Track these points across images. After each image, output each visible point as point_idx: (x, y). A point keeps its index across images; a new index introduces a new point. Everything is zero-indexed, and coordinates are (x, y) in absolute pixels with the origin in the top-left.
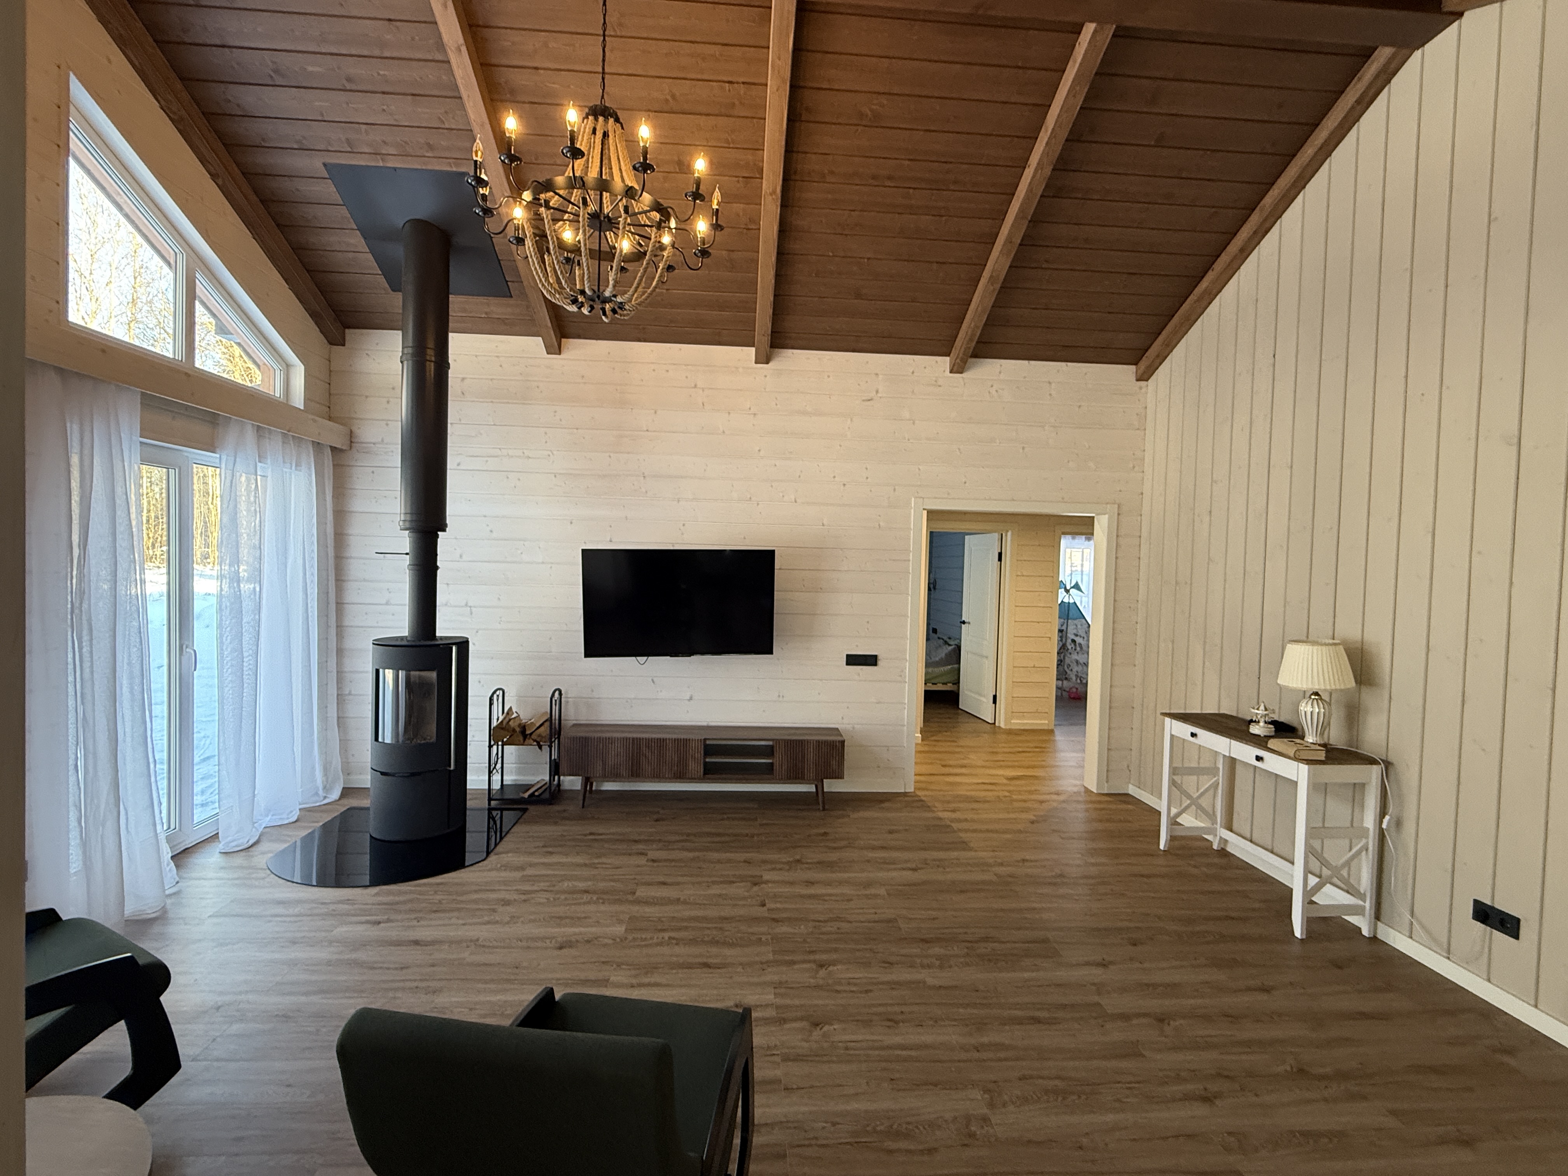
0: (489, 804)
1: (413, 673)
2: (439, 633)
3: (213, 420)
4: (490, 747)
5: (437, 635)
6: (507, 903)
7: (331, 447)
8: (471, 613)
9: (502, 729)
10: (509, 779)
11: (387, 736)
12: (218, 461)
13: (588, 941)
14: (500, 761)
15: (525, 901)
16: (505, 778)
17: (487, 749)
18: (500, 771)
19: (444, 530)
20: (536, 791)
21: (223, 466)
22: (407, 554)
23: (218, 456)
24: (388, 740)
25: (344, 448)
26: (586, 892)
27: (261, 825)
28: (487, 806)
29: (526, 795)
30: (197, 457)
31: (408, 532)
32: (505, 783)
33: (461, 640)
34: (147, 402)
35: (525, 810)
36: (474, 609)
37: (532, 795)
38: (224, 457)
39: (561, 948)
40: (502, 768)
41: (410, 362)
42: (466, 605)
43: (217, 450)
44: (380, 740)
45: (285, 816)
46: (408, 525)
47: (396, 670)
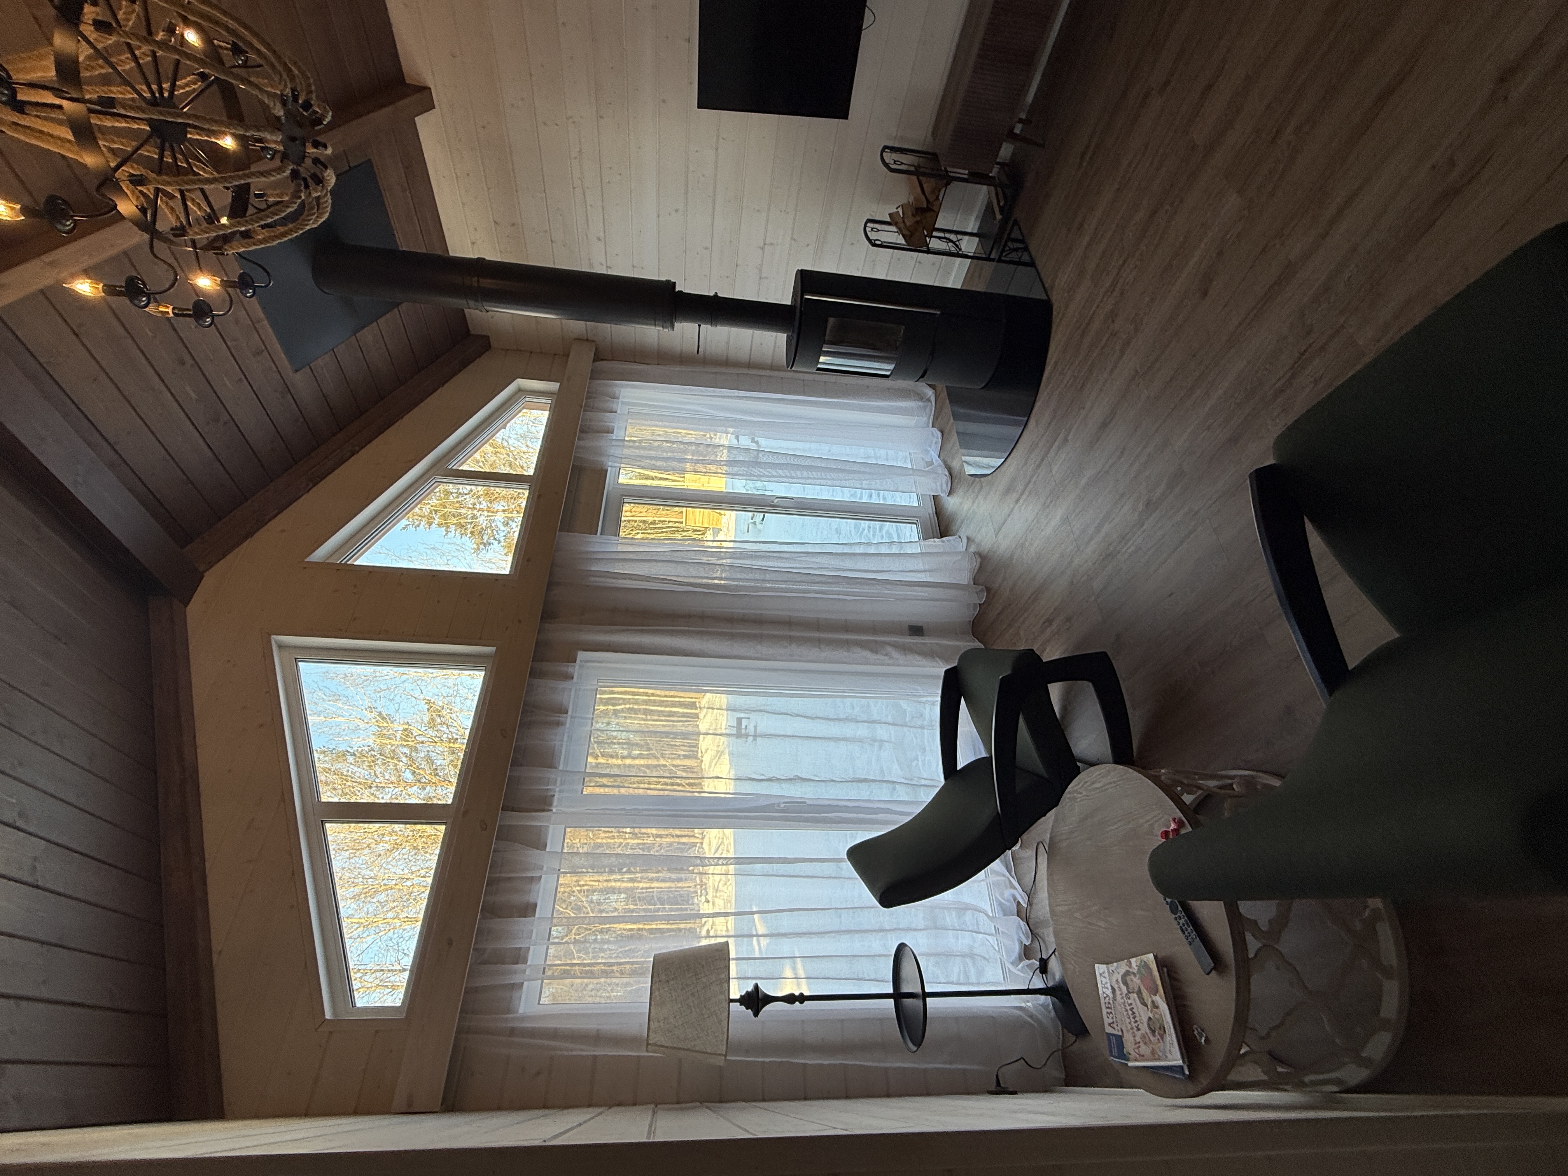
0: (993, 260)
1: (827, 338)
2: (788, 301)
3: (579, 470)
4: (929, 252)
5: (789, 303)
6: (1113, 315)
7: (594, 361)
8: (772, 244)
9: (911, 236)
10: (972, 225)
11: (886, 368)
12: (614, 469)
13: (1220, 254)
14: (947, 235)
15: (1122, 294)
16: (969, 230)
17: (930, 256)
18: (960, 237)
19: (674, 283)
20: (998, 203)
21: (618, 465)
22: (699, 326)
23: (609, 469)
24: (891, 367)
25: (594, 350)
26: (1154, 213)
27: (936, 460)
28: (995, 263)
29: (999, 217)
30: (612, 482)
31: (676, 324)
32: (975, 231)
33: (799, 276)
34: (568, 526)
35: (1016, 222)
36: (768, 241)
37: (1002, 210)
38: (610, 464)
39: (1205, 294)
40: (957, 233)
41: (484, 303)
42: (763, 248)
43: (605, 468)
44: (888, 373)
45: (935, 440)
46: (668, 324)
47: (821, 353)
